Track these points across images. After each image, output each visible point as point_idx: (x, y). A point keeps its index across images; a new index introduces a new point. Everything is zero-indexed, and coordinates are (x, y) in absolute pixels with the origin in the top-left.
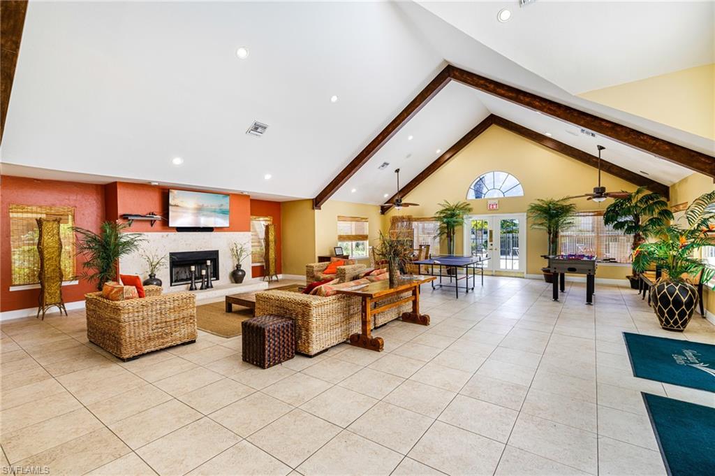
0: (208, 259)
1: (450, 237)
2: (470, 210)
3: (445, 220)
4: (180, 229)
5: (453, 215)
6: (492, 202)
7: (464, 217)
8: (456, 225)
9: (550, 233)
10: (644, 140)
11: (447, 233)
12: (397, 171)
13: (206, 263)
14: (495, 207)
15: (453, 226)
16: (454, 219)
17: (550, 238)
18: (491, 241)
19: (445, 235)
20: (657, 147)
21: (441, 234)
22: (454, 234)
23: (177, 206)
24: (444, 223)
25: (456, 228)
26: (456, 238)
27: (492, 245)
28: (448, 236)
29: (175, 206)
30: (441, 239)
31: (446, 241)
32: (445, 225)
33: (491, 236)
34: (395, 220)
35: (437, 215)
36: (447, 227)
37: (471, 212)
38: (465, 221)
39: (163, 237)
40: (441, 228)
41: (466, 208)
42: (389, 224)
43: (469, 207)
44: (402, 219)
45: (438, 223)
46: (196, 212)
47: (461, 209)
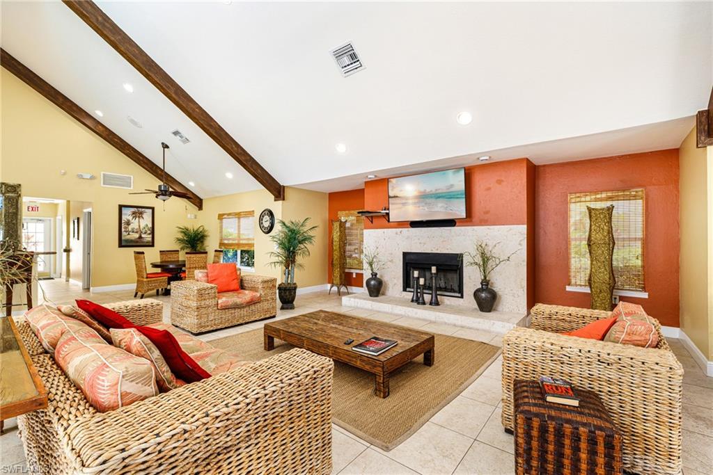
0: (434, 265)
4: (401, 224)
13: (431, 269)
23: (397, 197)
29: (395, 197)
39: (397, 234)
46: (416, 201)
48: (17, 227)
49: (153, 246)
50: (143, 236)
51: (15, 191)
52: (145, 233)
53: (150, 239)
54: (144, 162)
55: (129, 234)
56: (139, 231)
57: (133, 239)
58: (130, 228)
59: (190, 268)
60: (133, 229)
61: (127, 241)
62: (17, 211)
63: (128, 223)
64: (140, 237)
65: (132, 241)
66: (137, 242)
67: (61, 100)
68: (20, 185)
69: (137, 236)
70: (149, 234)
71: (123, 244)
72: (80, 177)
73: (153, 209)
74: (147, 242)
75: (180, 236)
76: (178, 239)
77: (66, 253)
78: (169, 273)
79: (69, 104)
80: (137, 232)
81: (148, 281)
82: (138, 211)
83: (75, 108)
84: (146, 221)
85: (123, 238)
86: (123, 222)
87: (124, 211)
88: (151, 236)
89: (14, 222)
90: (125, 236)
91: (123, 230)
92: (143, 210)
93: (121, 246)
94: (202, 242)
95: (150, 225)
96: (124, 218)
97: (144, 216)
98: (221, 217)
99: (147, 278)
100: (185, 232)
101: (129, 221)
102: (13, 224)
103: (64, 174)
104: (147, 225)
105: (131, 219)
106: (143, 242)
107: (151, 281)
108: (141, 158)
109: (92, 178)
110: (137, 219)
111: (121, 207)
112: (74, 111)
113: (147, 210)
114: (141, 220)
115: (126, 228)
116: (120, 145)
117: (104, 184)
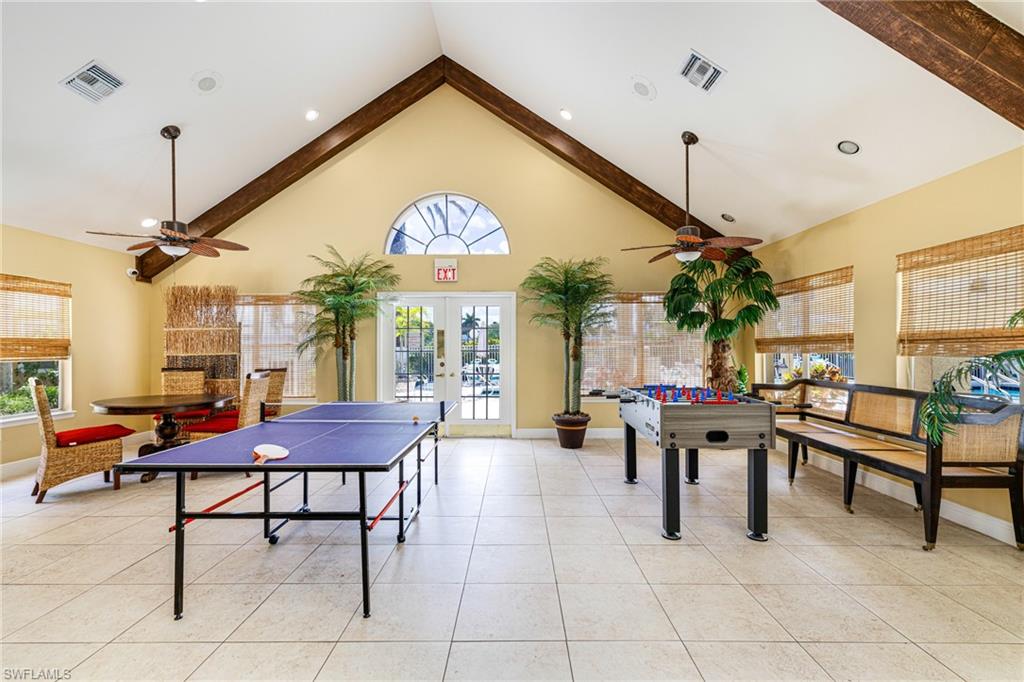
1: (343, 347)
2: (393, 280)
3: (330, 300)
5: (351, 289)
6: (444, 264)
7: (380, 296)
8: (360, 317)
9: (567, 336)
10: (962, 22)
11: (336, 336)
12: (171, 133)
14: (450, 274)
15: (352, 319)
16: (354, 299)
17: (567, 347)
18: (441, 354)
19: (331, 341)
20: (995, 47)
21: (320, 336)
22: (352, 339)
24: (326, 310)
25: (358, 324)
26: (359, 348)
27: (442, 365)
28: (337, 345)
30: (319, 351)
31: (333, 358)
32: (331, 316)
33: (441, 345)
34: (183, 301)
35: (310, 287)
36: (337, 322)
37: (397, 287)
38: (381, 305)
40: (321, 322)
41: (385, 277)
42: (163, 311)
43: (393, 272)
44: (205, 297)
45: (314, 310)
47: (372, 275)
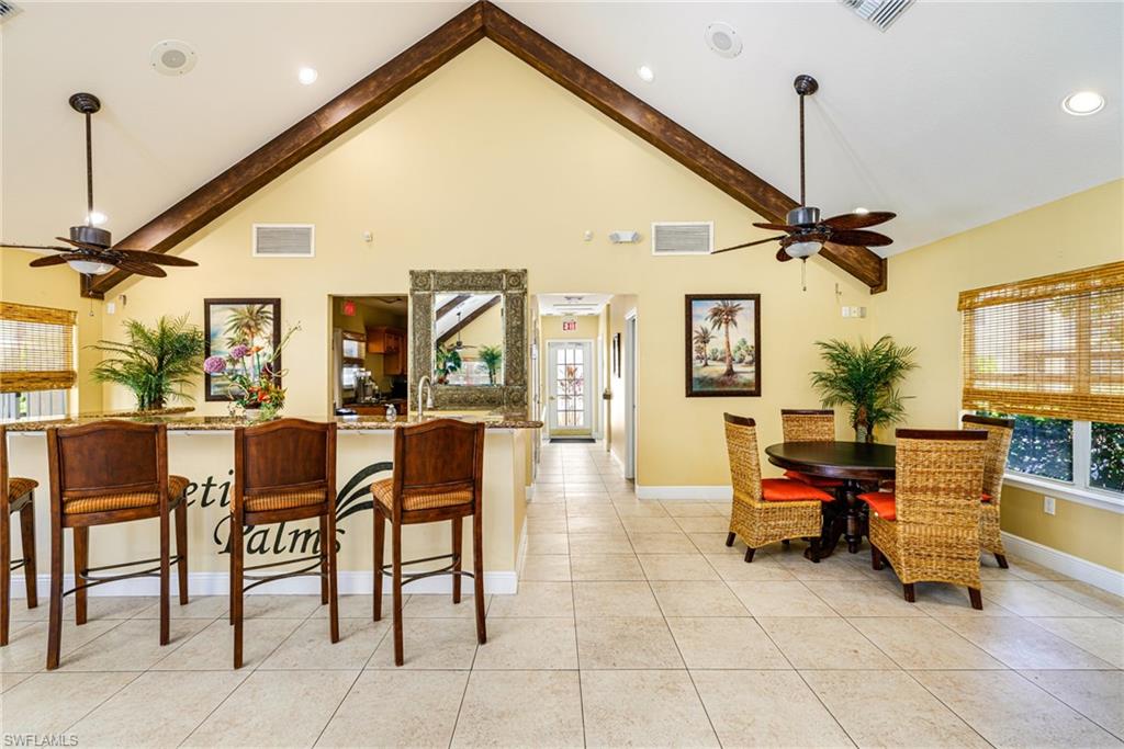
48: (523, 355)
49: (757, 393)
50: (736, 368)
51: (519, 283)
52: (741, 361)
53: (751, 377)
54: (737, 181)
55: (706, 365)
56: (727, 358)
57: (715, 375)
58: (709, 348)
59: (913, 490)
60: (714, 352)
61: (702, 381)
62: (523, 323)
63: (705, 339)
64: (730, 372)
65: (712, 381)
66: (723, 384)
67: (582, 76)
68: (526, 271)
69: (722, 368)
70: (750, 363)
71: (696, 388)
72: (616, 239)
73: (757, 298)
74: (745, 385)
75: (826, 367)
76: (822, 378)
77: (606, 401)
78: (823, 488)
79: (595, 81)
80: (722, 360)
81: (767, 511)
82: (726, 305)
83: (604, 88)
84: (742, 331)
85: (695, 375)
86: (694, 335)
87: (698, 307)
88: (753, 368)
89: (519, 344)
90: (700, 371)
91: (695, 354)
92: (736, 303)
93: (690, 393)
94: (887, 384)
95: (751, 342)
96: (697, 326)
97: (737, 319)
98: (969, 303)
99: (763, 499)
100: (839, 355)
101: (706, 332)
102: (518, 348)
103: (590, 237)
104: (745, 343)
105: (709, 329)
106: (737, 385)
107: (773, 510)
108: (731, 171)
109: (636, 238)
110: (723, 325)
111: (690, 299)
112: (603, 95)
113: (744, 303)
114: (732, 328)
115: (700, 350)
116: (689, 149)
117: (657, 250)
